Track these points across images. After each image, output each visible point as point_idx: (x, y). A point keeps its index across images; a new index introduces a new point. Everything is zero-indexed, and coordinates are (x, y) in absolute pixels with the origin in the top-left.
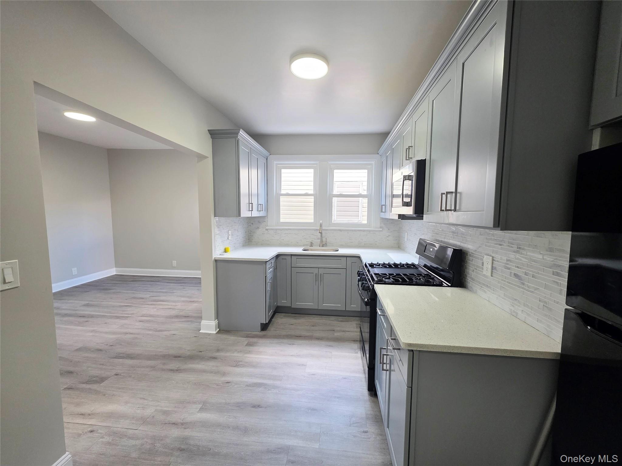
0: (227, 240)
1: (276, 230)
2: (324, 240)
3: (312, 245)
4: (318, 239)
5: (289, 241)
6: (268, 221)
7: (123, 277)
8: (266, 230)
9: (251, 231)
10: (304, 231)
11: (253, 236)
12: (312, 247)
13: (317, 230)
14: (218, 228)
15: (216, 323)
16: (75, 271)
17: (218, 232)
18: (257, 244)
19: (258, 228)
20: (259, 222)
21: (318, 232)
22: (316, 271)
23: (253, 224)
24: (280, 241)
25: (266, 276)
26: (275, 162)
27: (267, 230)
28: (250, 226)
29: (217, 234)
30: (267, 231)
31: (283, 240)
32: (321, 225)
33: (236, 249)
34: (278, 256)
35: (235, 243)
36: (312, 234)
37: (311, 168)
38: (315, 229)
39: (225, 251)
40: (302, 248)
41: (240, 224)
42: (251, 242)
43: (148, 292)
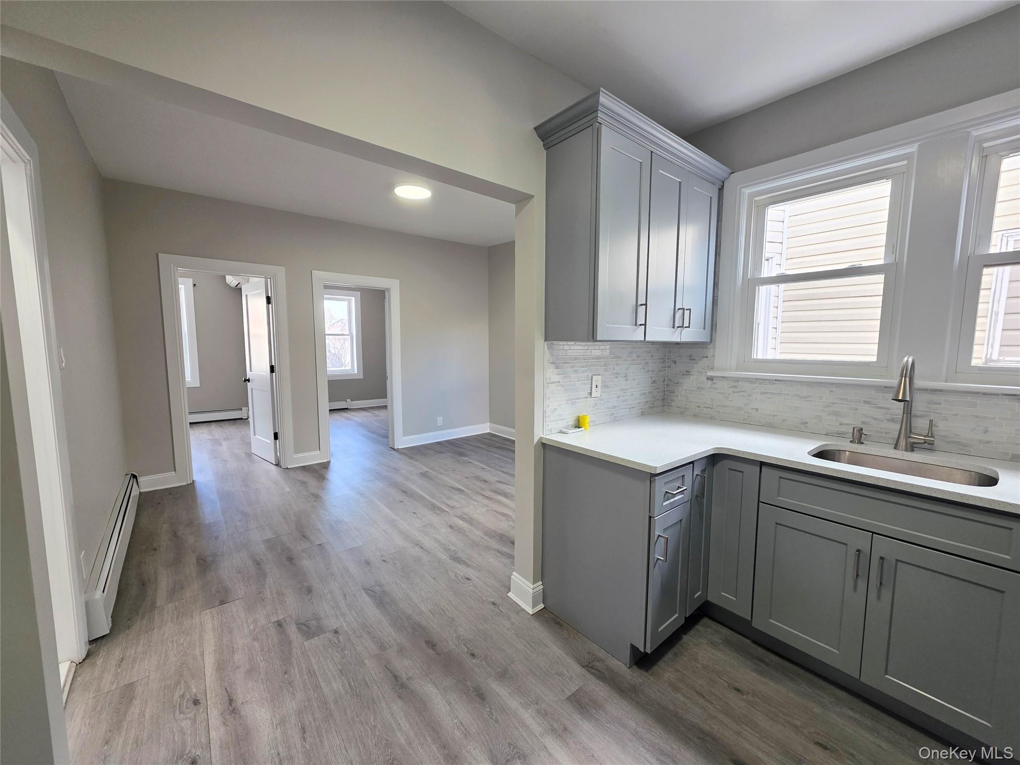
0: (586, 398)
1: (737, 380)
2: (921, 425)
3: (859, 436)
4: (892, 420)
5: (774, 416)
6: (714, 356)
7: (495, 439)
8: (707, 378)
9: (670, 380)
10: (834, 389)
11: (674, 392)
12: (861, 446)
13: (886, 388)
14: (557, 367)
15: (536, 590)
16: (440, 422)
17: (555, 378)
18: (682, 413)
19: (688, 373)
20: (691, 358)
21: (891, 396)
22: (862, 541)
23: (675, 362)
24: (747, 413)
25: (650, 517)
26: (747, 191)
27: (710, 379)
28: (669, 367)
29: (553, 383)
30: (710, 382)
31: (757, 410)
32: (909, 373)
33: (615, 419)
34: (715, 459)
35: (614, 407)
36: (866, 402)
37: (882, 178)
38: (881, 386)
39: (578, 425)
40: (815, 445)
41: (633, 360)
42: (669, 406)
43: (500, 473)
